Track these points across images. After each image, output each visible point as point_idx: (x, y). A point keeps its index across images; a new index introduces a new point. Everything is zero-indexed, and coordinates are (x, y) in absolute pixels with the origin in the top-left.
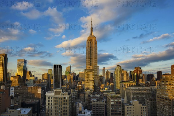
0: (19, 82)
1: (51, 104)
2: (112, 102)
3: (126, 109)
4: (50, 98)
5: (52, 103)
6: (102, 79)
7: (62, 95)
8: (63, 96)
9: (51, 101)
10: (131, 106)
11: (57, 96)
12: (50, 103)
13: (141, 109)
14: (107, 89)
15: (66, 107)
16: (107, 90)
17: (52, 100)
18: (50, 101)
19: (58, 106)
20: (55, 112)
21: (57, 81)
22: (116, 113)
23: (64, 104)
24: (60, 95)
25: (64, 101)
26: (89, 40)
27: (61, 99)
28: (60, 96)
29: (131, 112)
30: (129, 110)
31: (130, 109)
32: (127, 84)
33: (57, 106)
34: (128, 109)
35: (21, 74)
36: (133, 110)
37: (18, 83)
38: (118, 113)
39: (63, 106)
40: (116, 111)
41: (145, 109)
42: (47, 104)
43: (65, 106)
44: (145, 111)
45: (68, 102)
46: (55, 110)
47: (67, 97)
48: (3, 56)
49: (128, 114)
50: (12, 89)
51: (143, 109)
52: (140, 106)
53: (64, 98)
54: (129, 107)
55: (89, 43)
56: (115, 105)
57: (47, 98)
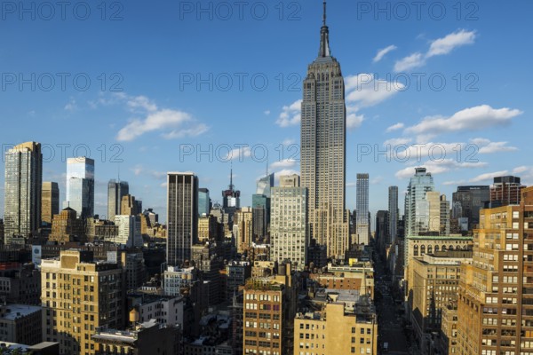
0: (68, 229)
1: (54, 294)
2: (249, 301)
3: (297, 331)
4: (51, 275)
5: (56, 291)
7: (79, 269)
8: (83, 273)
9: (54, 284)
10: (315, 323)
11: (67, 271)
12: (51, 290)
13: (351, 335)
15: (92, 308)
17: (56, 281)
18: (51, 285)
19: (71, 302)
20: (63, 319)
22: (261, 339)
23: (86, 299)
24: (76, 268)
25: (86, 288)
27: (76, 283)
28: (74, 271)
29: (315, 341)
30: (308, 335)
31: (309, 332)
33: (68, 301)
34: (304, 331)
36: (320, 337)
37: (67, 232)
38: (269, 343)
39: (83, 303)
40: (263, 335)
41: (366, 336)
42: (44, 294)
43: (90, 303)
44: (365, 341)
45: (95, 294)
46: (63, 312)
47: (93, 274)
49: (301, 347)
50: (37, 251)
51: (358, 336)
52: (349, 324)
53: (86, 278)
54: (308, 325)
55: (313, 87)
56: (258, 315)
57: (44, 276)
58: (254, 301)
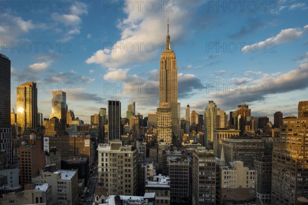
0: (56, 128)
1: (107, 165)
2: (201, 162)
3: (223, 175)
4: (105, 154)
5: (108, 163)
6: (185, 125)
7: (122, 150)
8: (124, 152)
9: (106, 159)
10: (231, 171)
11: (114, 151)
12: (105, 162)
13: (247, 175)
14: (193, 141)
15: (129, 170)
16: (192, 143)
17: (108, 157)
18: (105, 160)
19: (117, 168)
20: (112, 178)
21: (114, 128)
22: (206, 180)
23: (126, 165)
24: (120, 150)
25: (126, 160)
26: (164, 58)
27: (120, 158)
28: (119, 151)
29: (231, 179)
30: (228, 177)
31: (229, 175)
32: (224, 133)
33: (115, 168)
34: (227, 175)
35: (59, 116)
36: (233, 177)
37: (55, 130)
38: (210, 182)
39: (124, 168)
40: (207, 178)
41: (253, 176)
42: (100, 164)
43: (128, 168)
44: (252, 178)
45: (131, 163)
46: (112, 174)
47: (130, 153)
48: (30, 86)
49: (225, 182)
50: (46, 140)
51: (249, 176)
52: (246, 170)
53: (126, 155)
54: (228, 172)
55: (164, 63)
56: (205, 169)
57: (100, 155)
58: (203, 162)
